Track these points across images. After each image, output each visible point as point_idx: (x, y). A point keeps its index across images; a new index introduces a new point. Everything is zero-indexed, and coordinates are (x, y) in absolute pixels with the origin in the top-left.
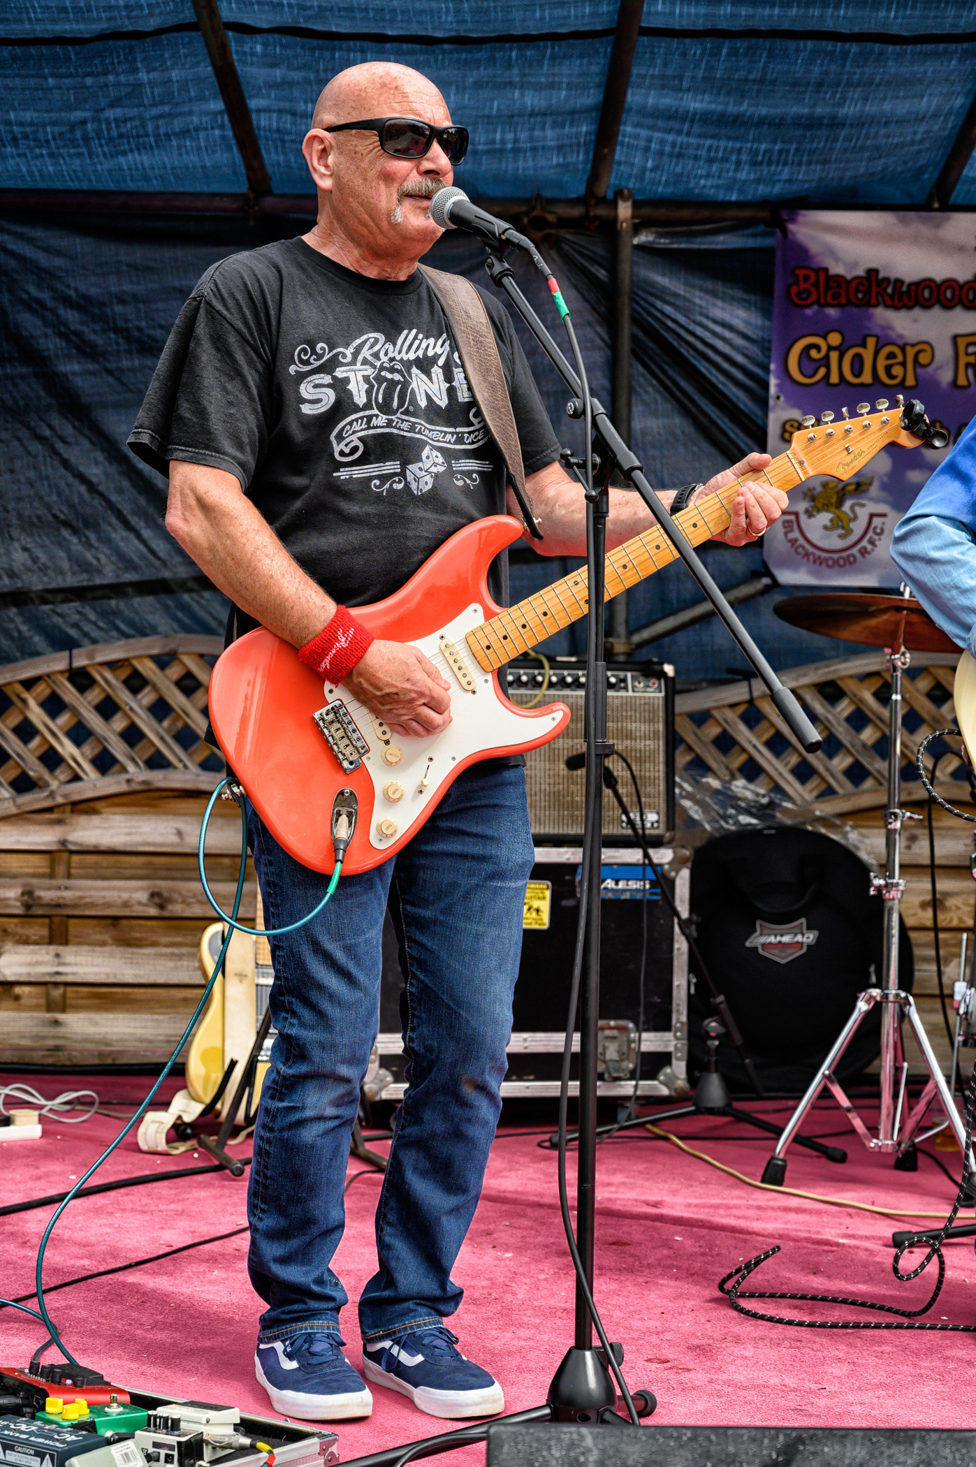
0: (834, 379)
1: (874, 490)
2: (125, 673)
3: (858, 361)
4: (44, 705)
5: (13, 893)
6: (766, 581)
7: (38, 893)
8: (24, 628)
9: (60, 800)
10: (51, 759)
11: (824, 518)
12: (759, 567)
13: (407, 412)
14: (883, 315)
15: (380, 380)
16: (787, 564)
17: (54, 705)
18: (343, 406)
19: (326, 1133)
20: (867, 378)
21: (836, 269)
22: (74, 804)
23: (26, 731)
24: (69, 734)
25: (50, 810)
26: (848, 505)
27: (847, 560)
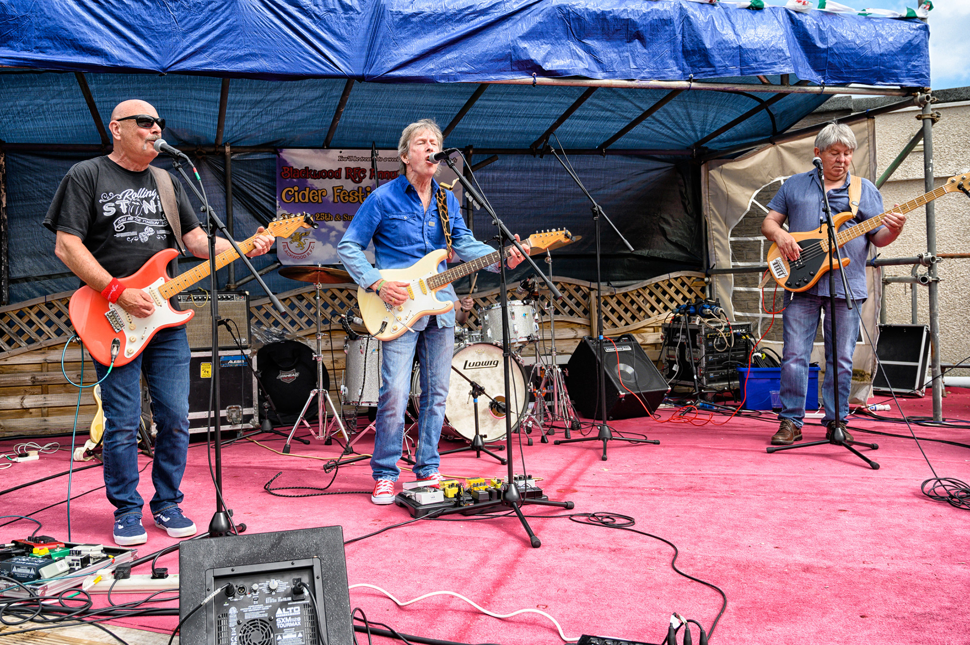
0: (297, 201)
1: (311, 234)
3: (304, 196)
4: (37, 314)
5: (28, 378)
6: (278, 264)
7: (37, 377)
8: (30, 289)
9: (44, 346)
10: (40, 332)
11: (296, 244)
12: (277, 261)
13: (140, 216)
14: (310, 181)
15: (131, 204)
16: (285, 258)
17: (40, 314)
18: (118, 213)
19: (126, 449)
20: (307, 200)
21: (296, 167)
22: (49, 347)
23: (31, 323)
24: (46, 324)
25: (40, 349)
26: (303, 239)
27: (303, 257)
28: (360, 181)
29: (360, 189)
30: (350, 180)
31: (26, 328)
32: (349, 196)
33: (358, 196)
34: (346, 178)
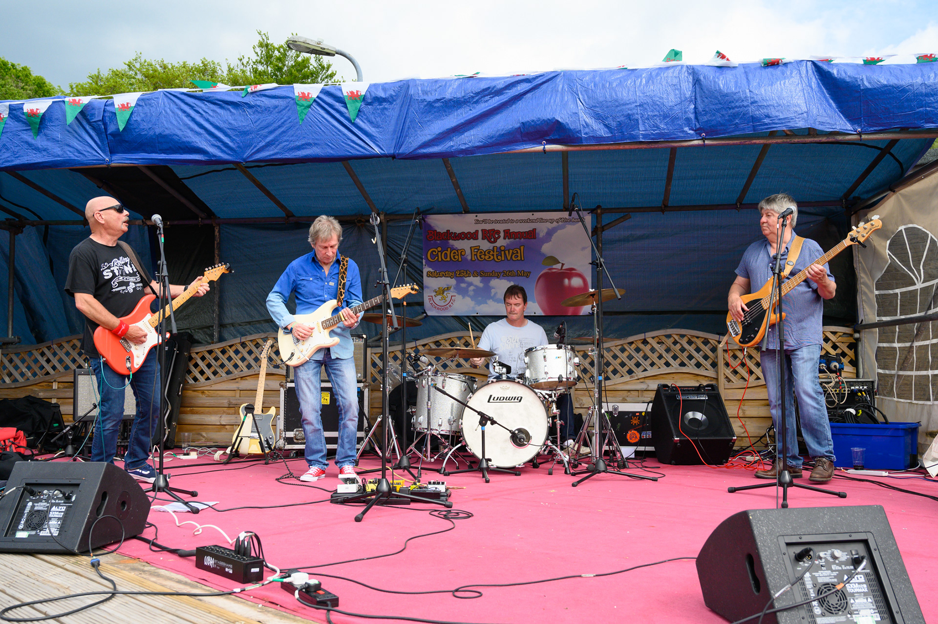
0: (440, 259)
1: (452, 289)
2: (255, 343)
3: (446, 255)
4: (234, 352)
5: (225, 401)
6: (425, 315)
7: (231, 401)
8: (235, 333)
9: (238, 377)
10: (236, 366)
11: (439, 297)
12: (423, 311)
13: (125, 276)
14: (451, 242)
15: (120, 269)
16: (431, 309)
17: (237, 352)
20: (448, 259)
21: (438, 231)
22: (241, 377)
23: (230, 359)
24: (240, 359)
25: (235, 379)
26: (445, 293)
27: (446, 308)
28: (495, 242)
29: (495, 248)
30: (486, 241)
31: (226, 362)
32: (485, 255)
33: (493, 255)
34: (483, 239)
